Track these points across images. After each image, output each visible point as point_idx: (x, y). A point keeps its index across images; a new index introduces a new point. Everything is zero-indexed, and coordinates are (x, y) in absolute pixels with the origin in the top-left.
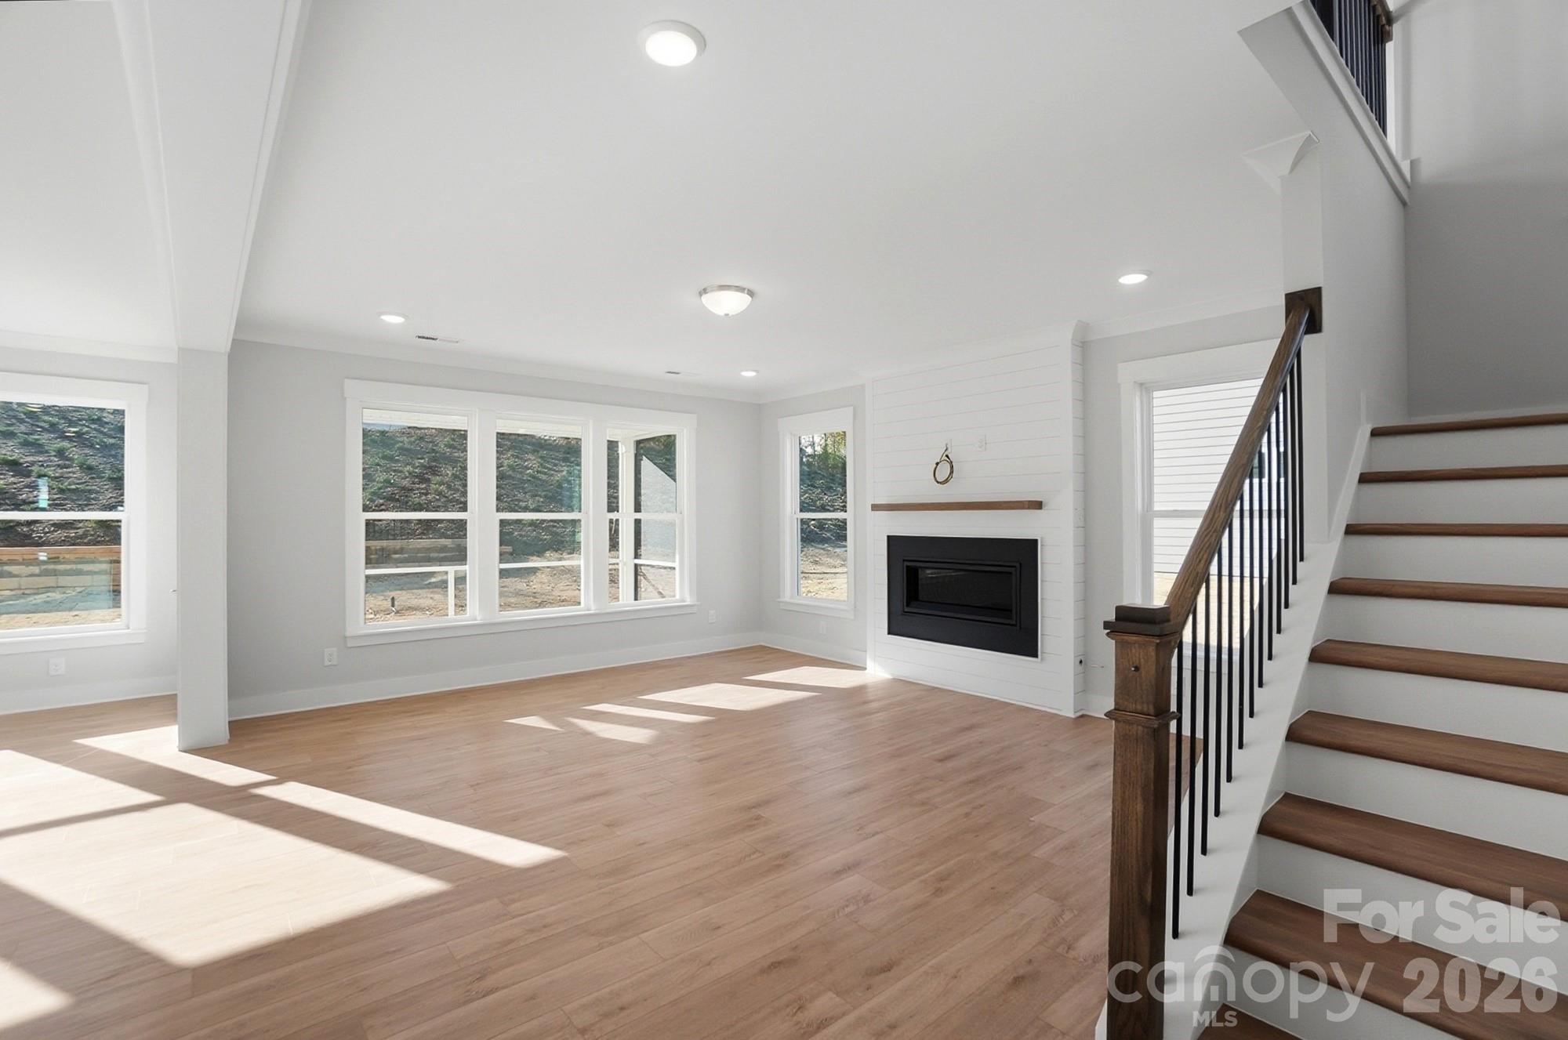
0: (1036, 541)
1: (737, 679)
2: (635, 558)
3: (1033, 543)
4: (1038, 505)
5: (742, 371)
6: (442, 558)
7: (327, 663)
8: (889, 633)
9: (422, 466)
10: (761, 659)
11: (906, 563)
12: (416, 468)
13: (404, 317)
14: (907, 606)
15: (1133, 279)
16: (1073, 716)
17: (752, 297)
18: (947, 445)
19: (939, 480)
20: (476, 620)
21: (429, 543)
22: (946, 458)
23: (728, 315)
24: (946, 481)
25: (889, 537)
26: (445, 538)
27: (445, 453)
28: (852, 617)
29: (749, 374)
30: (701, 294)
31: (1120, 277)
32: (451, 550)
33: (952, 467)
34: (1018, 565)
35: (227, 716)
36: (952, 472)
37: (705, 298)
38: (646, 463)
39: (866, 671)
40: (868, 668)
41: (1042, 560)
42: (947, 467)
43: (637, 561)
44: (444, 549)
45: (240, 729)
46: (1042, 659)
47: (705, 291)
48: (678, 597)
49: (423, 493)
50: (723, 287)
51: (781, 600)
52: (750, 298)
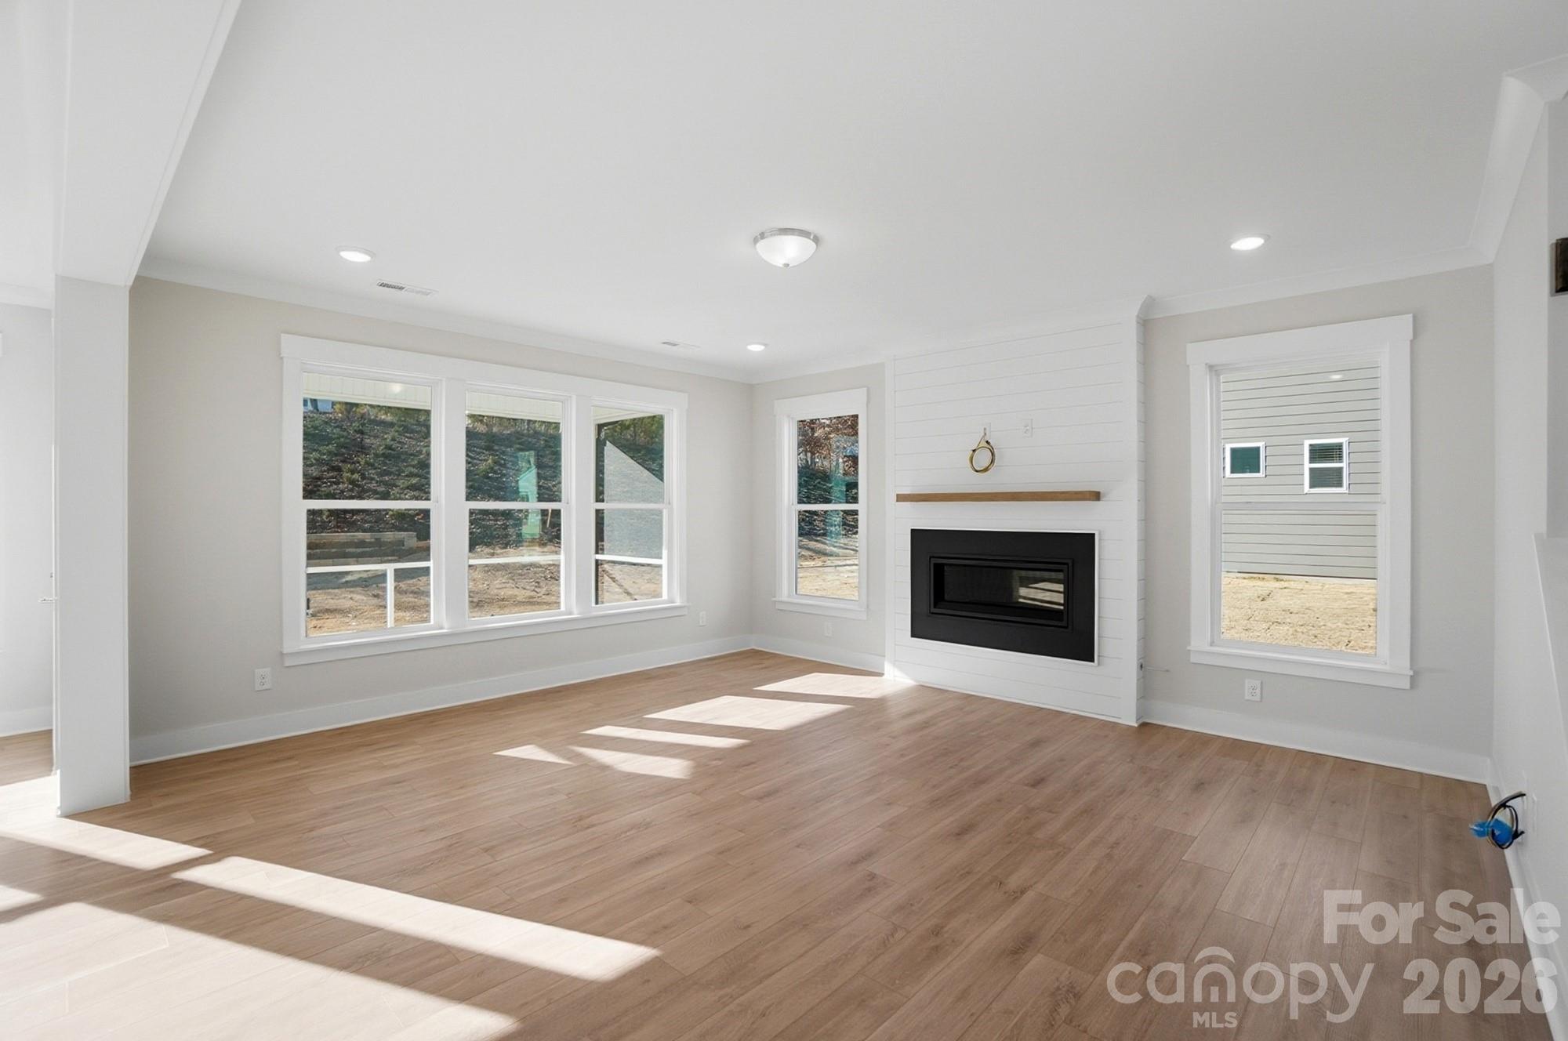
0: (1093, 535)
1: (746, 690)
2: (597, 553)
3: (1089, 539)
4: (1096, 496)
5: (747, 345)
6: (359, 553)
7: (258, 687)
8: (912, 636)
9: (330, 453)
10: (761, 666)
11: (933, 561)
12: (324, 454)
13: (369, 255)
14: (935, 607)
15: (1248, 244)
16: (1136, 725)
17: (817, 243)
18: (985, 429)
19: (978, 469)
20: (442, 628)
21: (345, 537)
22: (986, 445)
23: (788, 265)
24: (986, 470)
25: (912, 530)
26: (363, 532)
27: (356, 439)
28: (865, 618)
29: (756, 348)
30: (756, 241)
31: (1231, 243)
32: (370, 544)
33: (993, 454)
34: (1070, 562)
35: (128, 760)
36: (992, 461)
37: (761, 245)
38: (610, 448)
39: (884, 677)
40: (886, 672)
41: (1099, 556)
42: (986, 455)
43: (599, 557)
44: (362, 543)
45: (144, 776)
46: (1099, 664)
47: (762, 236)
48: (665, 596)
49: (334, 482)
50: (785, 231)
51: (776, 599)
52: (815, 245)
